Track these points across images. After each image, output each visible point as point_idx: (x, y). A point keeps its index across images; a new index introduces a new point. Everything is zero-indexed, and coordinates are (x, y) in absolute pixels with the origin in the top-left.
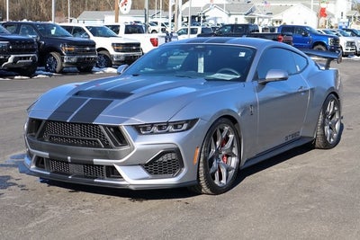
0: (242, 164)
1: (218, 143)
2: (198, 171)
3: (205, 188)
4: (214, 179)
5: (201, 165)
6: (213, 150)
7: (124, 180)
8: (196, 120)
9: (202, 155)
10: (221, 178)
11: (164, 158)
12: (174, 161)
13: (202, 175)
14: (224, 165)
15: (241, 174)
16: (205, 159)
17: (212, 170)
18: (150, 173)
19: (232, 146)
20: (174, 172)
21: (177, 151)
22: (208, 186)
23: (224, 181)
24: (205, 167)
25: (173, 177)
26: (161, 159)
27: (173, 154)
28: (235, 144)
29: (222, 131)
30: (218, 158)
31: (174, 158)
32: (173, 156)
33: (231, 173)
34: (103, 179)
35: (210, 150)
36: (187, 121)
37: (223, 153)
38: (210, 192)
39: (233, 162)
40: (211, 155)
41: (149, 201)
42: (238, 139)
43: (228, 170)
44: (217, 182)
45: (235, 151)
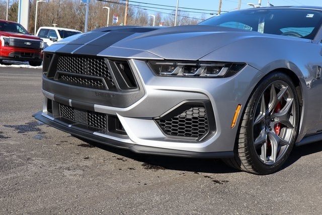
0: (300, 139)
1: (270, 106)
2: (237, 138)
3: (245, 164)
4: (260, 153)
5: (242, 130)
6: (263, 114)
7: (128, 138)
8: (240, 66)
9: (245, 117)
10: (269, 153)
11: (189, 114)
12: (201, 119)
13: (242, 145)
14: (275, 136)
15: (297, 151)
16: (249, 123)
17: (257, 141)
18: (166, 132)
19: (289, 114)
20: (200, 136)
21: (207, 105)
22: (250, 162)
23: (273, 158)
24: (248, 134)
25: (198, 142)
26: (183, 114)
27: (202, 110)
28: (293, 112)
29: (278, 91)
30: (268, 126)
31: (202, 114)
32: (201, 112)
33: (284, 148)
34: (104, 133)
35: (258, 113)
36: (228, 64)
37: (276, 120)
38: (251, 170)
39: (288, 134)
40: (258, 119)
41: (167, 171)
42: (298, 105)
43: (280, 144)
44: (263, 157)
45: (292, 120)
